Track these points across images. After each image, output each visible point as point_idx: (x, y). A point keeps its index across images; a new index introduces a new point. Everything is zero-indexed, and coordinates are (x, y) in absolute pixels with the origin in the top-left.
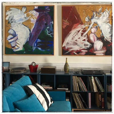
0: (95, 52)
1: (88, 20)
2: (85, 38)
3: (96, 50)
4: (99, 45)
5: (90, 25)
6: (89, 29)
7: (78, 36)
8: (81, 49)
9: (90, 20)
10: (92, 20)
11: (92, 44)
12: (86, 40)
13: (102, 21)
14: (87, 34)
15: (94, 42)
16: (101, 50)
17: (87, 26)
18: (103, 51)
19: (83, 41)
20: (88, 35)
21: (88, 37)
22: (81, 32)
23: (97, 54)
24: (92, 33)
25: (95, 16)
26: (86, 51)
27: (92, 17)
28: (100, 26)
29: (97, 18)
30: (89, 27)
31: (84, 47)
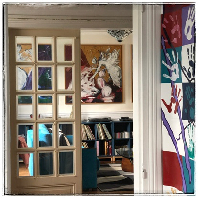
0: (103, 99)
1: (95, 62)
2: (92, 83)
3: (105, 96)
4: (107, 90)
5: (97, 68)
6: (96, 73)
7: (84, 80)
8: (88, 95)
9: (97, 62)
10: (99, 62)
11: (100, 89)
12: (93, 85)
13: (110, 63)
14: (94, 78)
15: (102, 87)
16: (110, 96)
17: (93, 69)
18: (112, 98)
19: (90, 87)
20: (96, 78)
21: (95, 82)
22: (87, 76)
23: (105, 102)
24: (99, 77)
25: (103, 57)
26: (93, 97)
27: (100, 59)
28: (108, 68)
29: (105, 59)
30: (96, 70)
31: (91, 93)
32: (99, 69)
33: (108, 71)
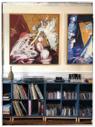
0: (42, 61)
1: (35, 29)
2: (33, 47)
3: (43, 59)
4: (45, 54)
6: (36, 38)
7: (26, 45)
8: (29, 57)
9: (37, 28)
10: (39, 29)
11: (39, 53)
12: (34, 49)
13: (48, 30)
14: (34, 43)
15: (41, 51)
16: (47, 59)
17: (34, 35)
18: (49, 60)
19: (31, 50)
20: (36, 43)
21: (35, 46)
22: (28, 40)
23: (43, 63)
24: (38, 42)
25: (42, 25)
26: (33, 59)
27: (39, 26)
29: (43, 27)
30: (36, 36)
31: (31, 56)
32: (38, 35)
33: (46, 36)
